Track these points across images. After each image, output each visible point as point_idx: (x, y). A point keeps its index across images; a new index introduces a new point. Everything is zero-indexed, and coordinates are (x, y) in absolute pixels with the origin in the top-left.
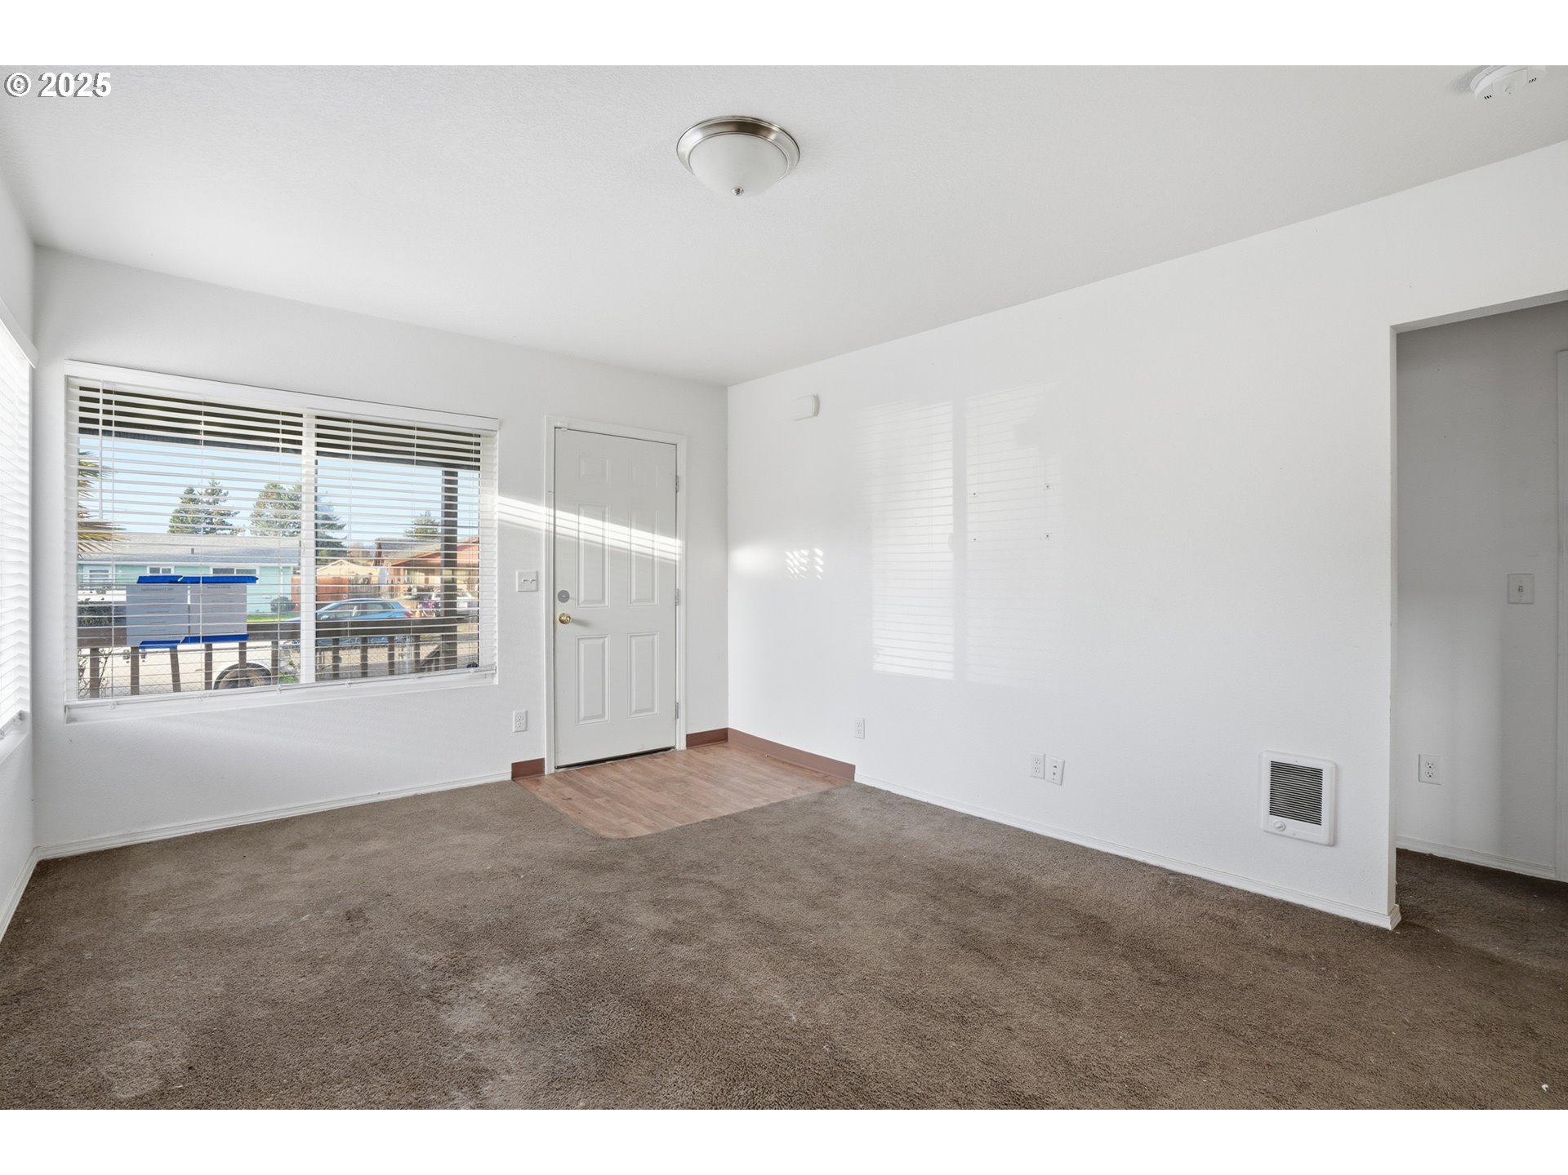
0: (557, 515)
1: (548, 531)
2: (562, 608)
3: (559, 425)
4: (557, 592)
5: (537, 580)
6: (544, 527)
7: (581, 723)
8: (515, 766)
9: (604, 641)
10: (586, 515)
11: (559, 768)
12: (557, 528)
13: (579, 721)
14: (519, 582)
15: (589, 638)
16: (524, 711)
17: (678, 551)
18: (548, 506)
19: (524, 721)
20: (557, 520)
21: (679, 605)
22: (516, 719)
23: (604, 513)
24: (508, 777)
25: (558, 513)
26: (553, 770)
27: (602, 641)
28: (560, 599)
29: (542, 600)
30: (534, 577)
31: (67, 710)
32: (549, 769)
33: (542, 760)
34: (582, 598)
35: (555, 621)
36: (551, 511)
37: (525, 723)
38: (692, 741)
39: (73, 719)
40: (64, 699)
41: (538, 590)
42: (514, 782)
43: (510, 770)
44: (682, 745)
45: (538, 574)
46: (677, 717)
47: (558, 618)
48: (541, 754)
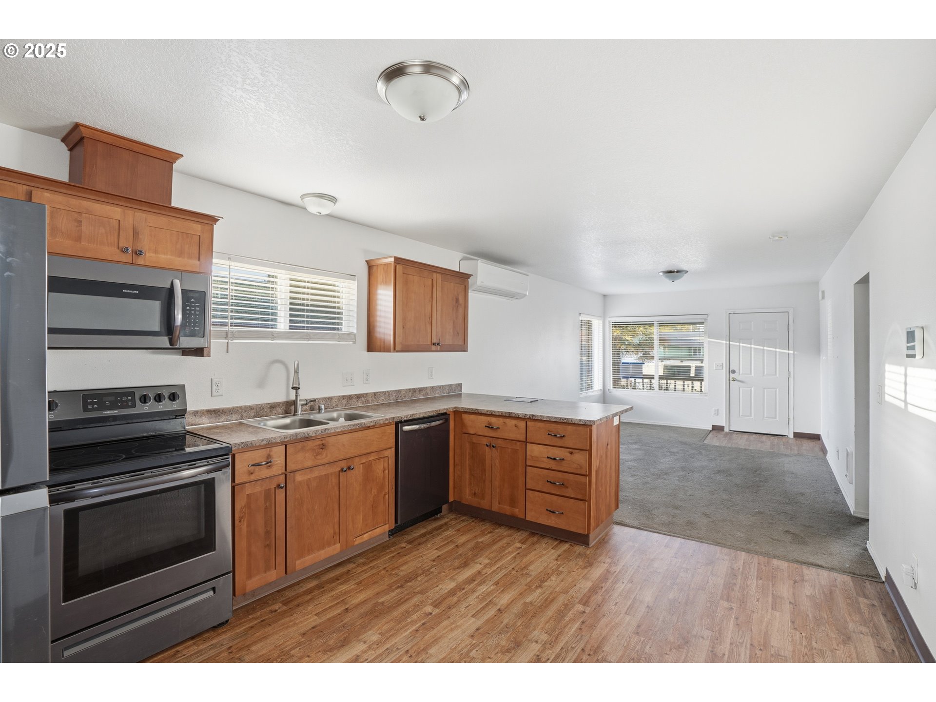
2: (732, 376)
3: (730, 313)
4: (730, 370)
5: (723, 366)
7: (740, 417)
10: (743, 343)
11: (731, 431)
14: (715, 366)
15: (744, 387)
16: (717, 408)
18: (726, 340)
20: (730, 345)
21: (790, 378)
22: (714, 411)
23: (751, 342)
24: (711, 429)
25: (731, 343)
26: (728, 431)
27: (750, 389)
28: (732, 373)
29: (724, 372)
30: (721, 365)
31: (609, 390)
32: (726, 430)
33: (724, 427)
34: (741, 373)
35: (729, 380)
36: (728, 342)
37: (717, 413)
38: (797, 435)
39: (610, 392)
40: (609, 388)
41: (723, 369)
42: (711, 431)
43: (711, 427)
44: (791, 436)
45: (722, 364)
46: (789, 423)
47: (731, 379)
48: (723, 424)
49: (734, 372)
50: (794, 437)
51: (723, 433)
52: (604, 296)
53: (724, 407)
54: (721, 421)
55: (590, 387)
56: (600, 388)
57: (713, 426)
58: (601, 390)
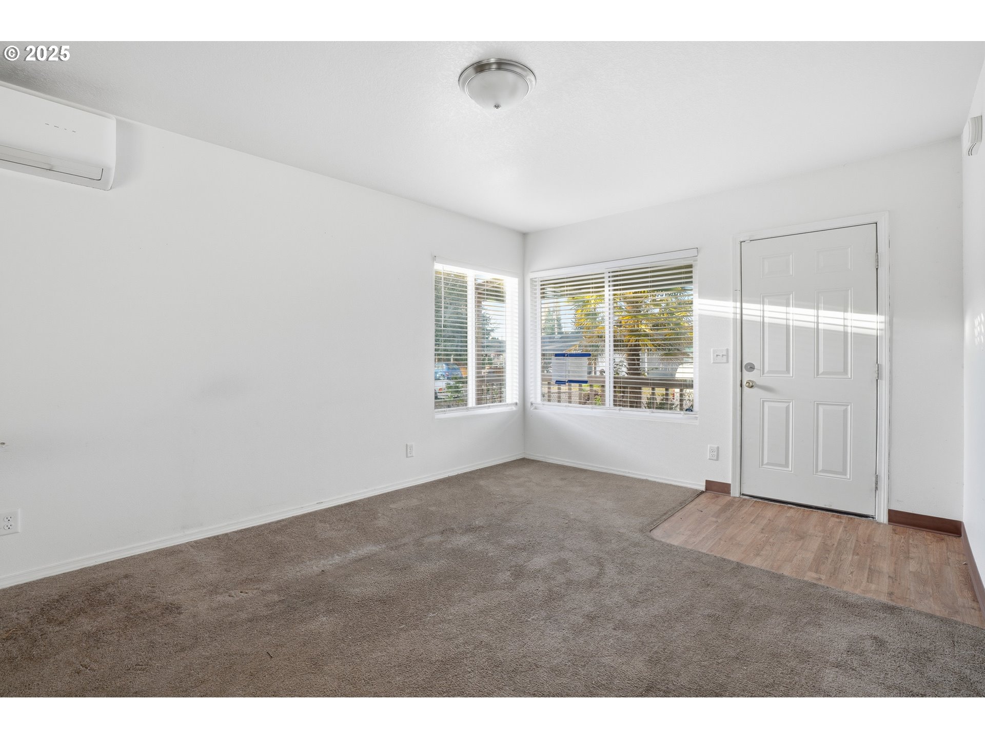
0: (743, 307)
1: (735, 320)
2: (748, 376)
3: (742, 240)
4: (744, 364)
5: (727, 355)
6: (732, 316)
7: (763, 467)
8: (708, 483)
9: (789, 405)
10: (771, 303)
11: (743, 495)
12: (744, 316)
13: (762, 465)
14: (713, 356)
15: (774, 401)
16: (717, 446)
17: (882, 326)
18: (735, 301)
19: (715, 453)
20: (743, 310)
21: (881, 379)
22: (710, 451)
23: (788, 300)
24: (703, 489)
25: (744, 305)
26: (737, 495)
27: (786, 405)
28: (747, 370)
29: (730, 371)
30: (725, 353)
31: (532, 404)
32: (735, 492)
33: (729, 485)
34: (766, 369)
35: (741, 386)
36: (738, 304)
37: (717, 455)
38: (897, 518)
39: (536, 408)
40: (532, 400)
41: (728, 362)
42: (702, 492)
43: (704, 484)
44: (883, 518)
45: (727, 350)
46: (876, 488)
47: (744, 383)
48: (728, 480)
49: (751, 368)
50: (890, 520)
51: (727, 498)
52: (524, 235)
53: (731, 445)
54: (725, 476)
55: (498, 396)
56: (516, 400)
57: (707, 481)
58: (516, 404)
